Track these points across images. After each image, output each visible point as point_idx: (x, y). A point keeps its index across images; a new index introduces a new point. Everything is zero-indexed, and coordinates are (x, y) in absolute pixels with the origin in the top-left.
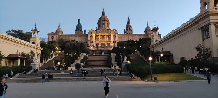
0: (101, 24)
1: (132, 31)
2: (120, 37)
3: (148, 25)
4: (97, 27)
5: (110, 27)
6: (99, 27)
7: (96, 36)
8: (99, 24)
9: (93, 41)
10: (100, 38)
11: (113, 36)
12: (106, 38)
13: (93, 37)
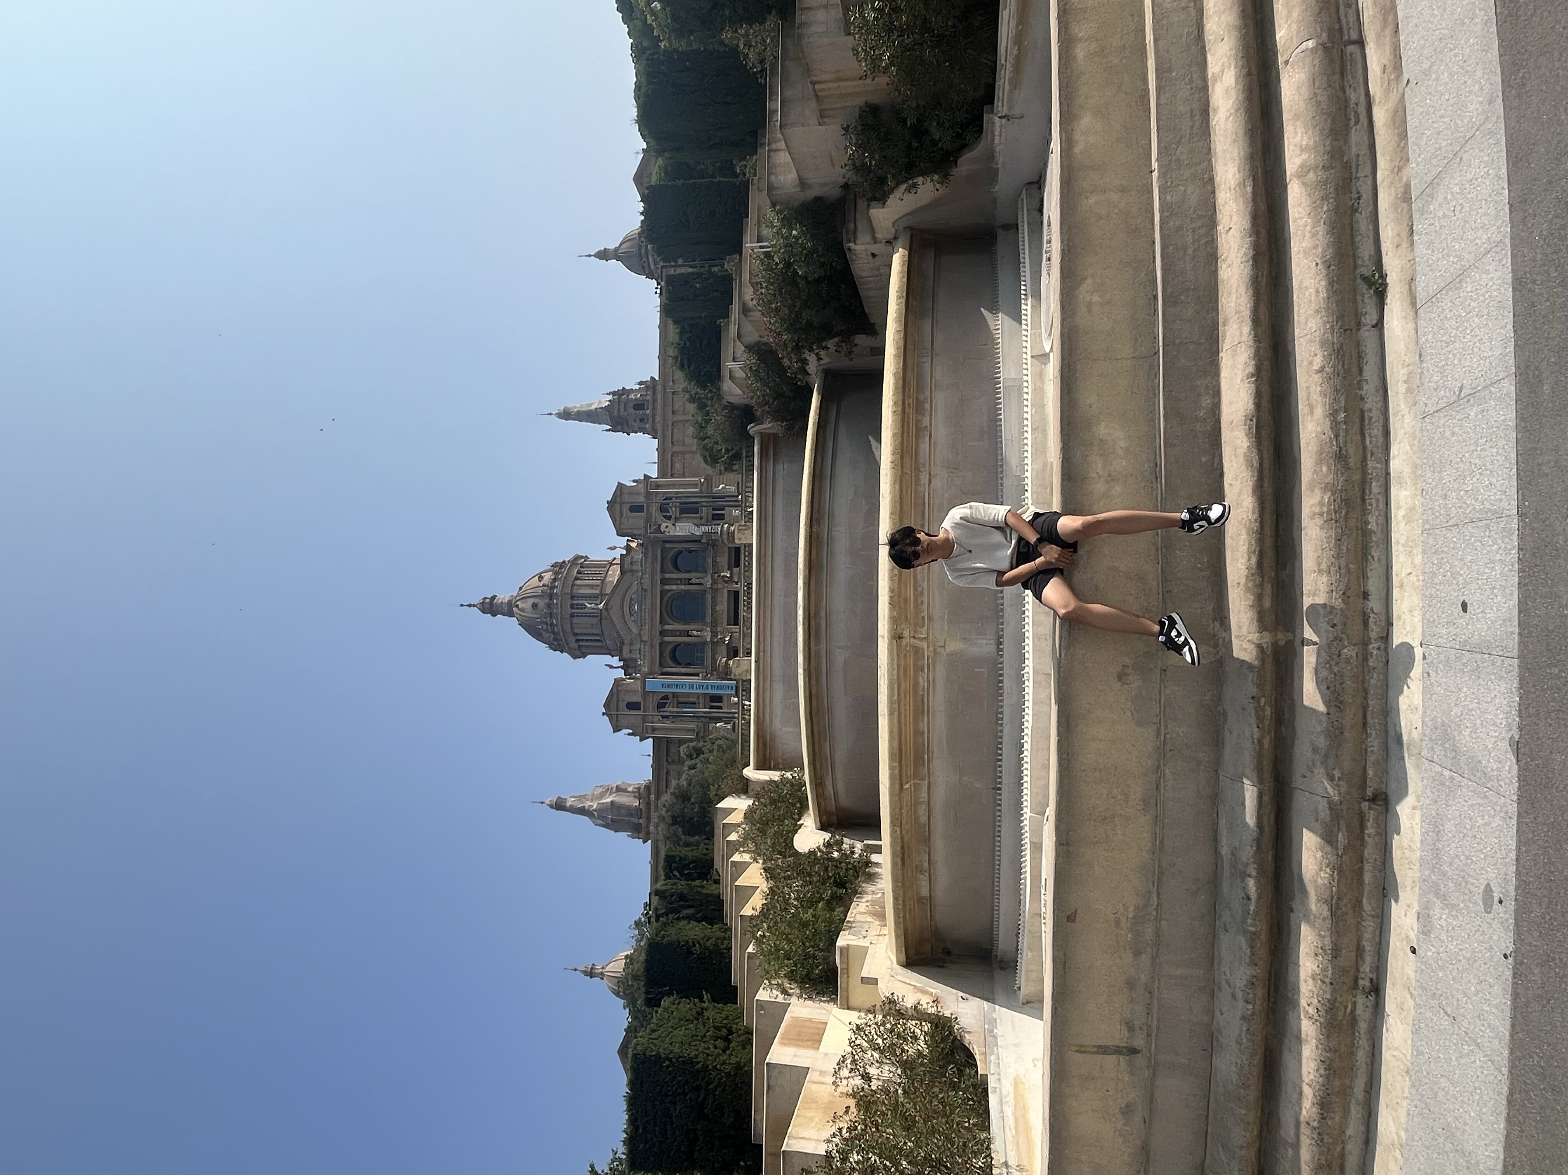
0: (583, 625)
1: (650, 386)
2: (677, 466)
3: (603, 255)
4: (607, 659)
5: (609, 556)
6: (599, 641)
7: (661, 665)
8: (578, 641)
9: (708, 699)
10: (680, 636)
11: (669, 518)
12: (681, 579)
13: (666, 697)
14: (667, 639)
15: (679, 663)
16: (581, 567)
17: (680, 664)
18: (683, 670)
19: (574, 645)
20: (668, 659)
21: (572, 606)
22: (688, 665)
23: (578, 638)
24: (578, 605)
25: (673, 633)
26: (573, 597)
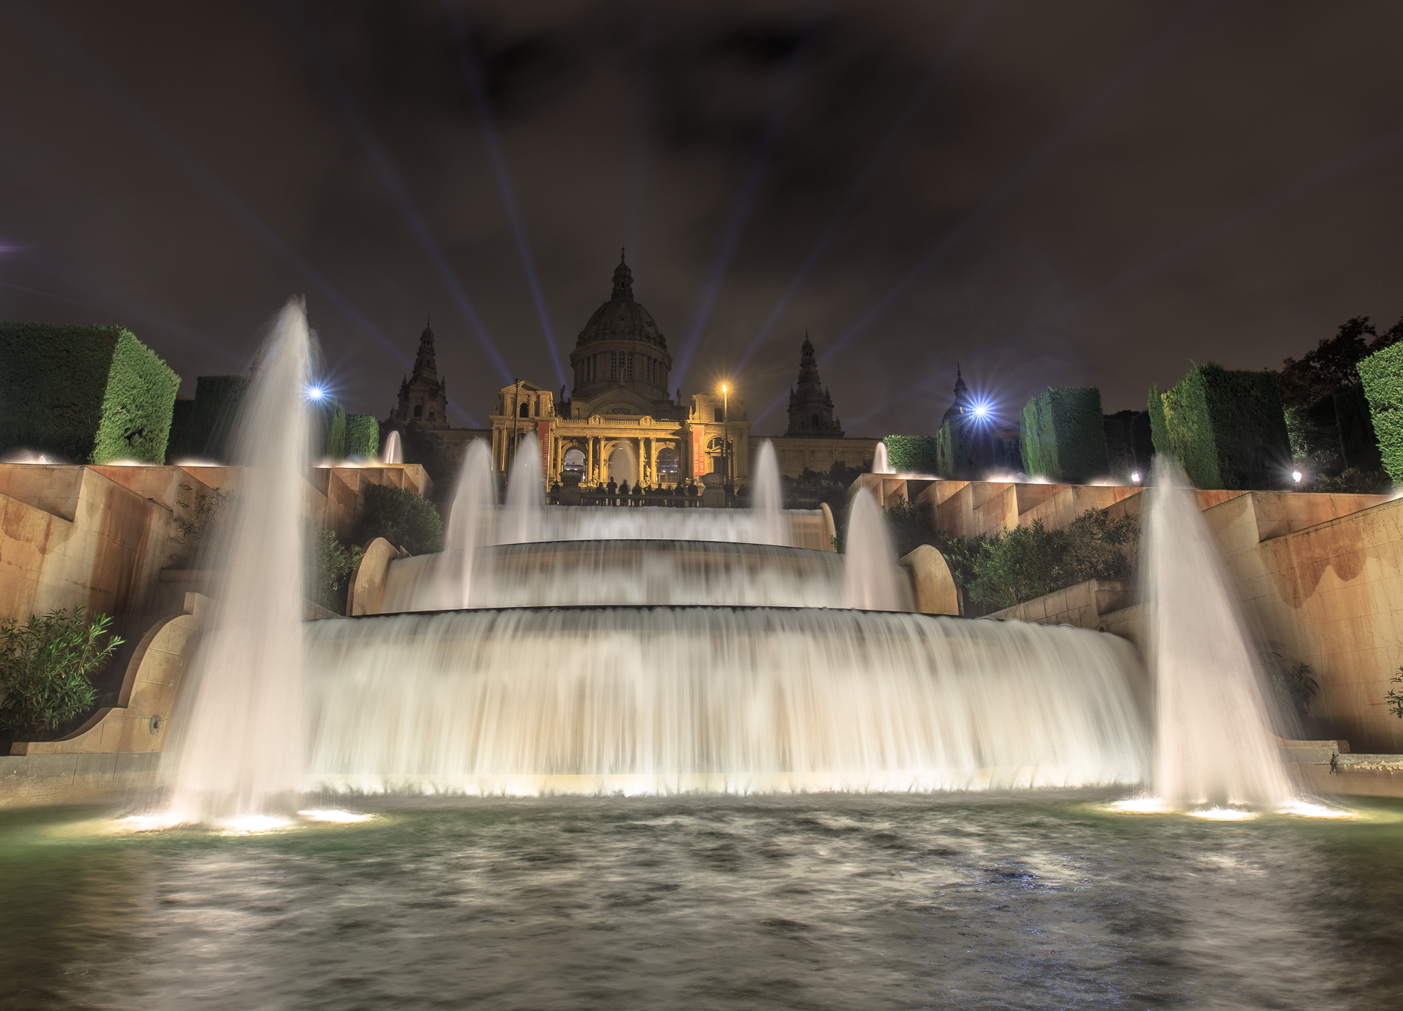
0: (604, 364)
6: (589, 379)
7: (564, 437)
8: (588, 359)
10: (594, 457)
12: (649, 458)
14: (591, 443)
16: (660, 363)
18: (559, 460)
19: (584, 356)
20: (570, 444)
21: (622, 354)
23: (592, 361)
24: (624, 359)
25: (597, 450)
26: (632, 354)
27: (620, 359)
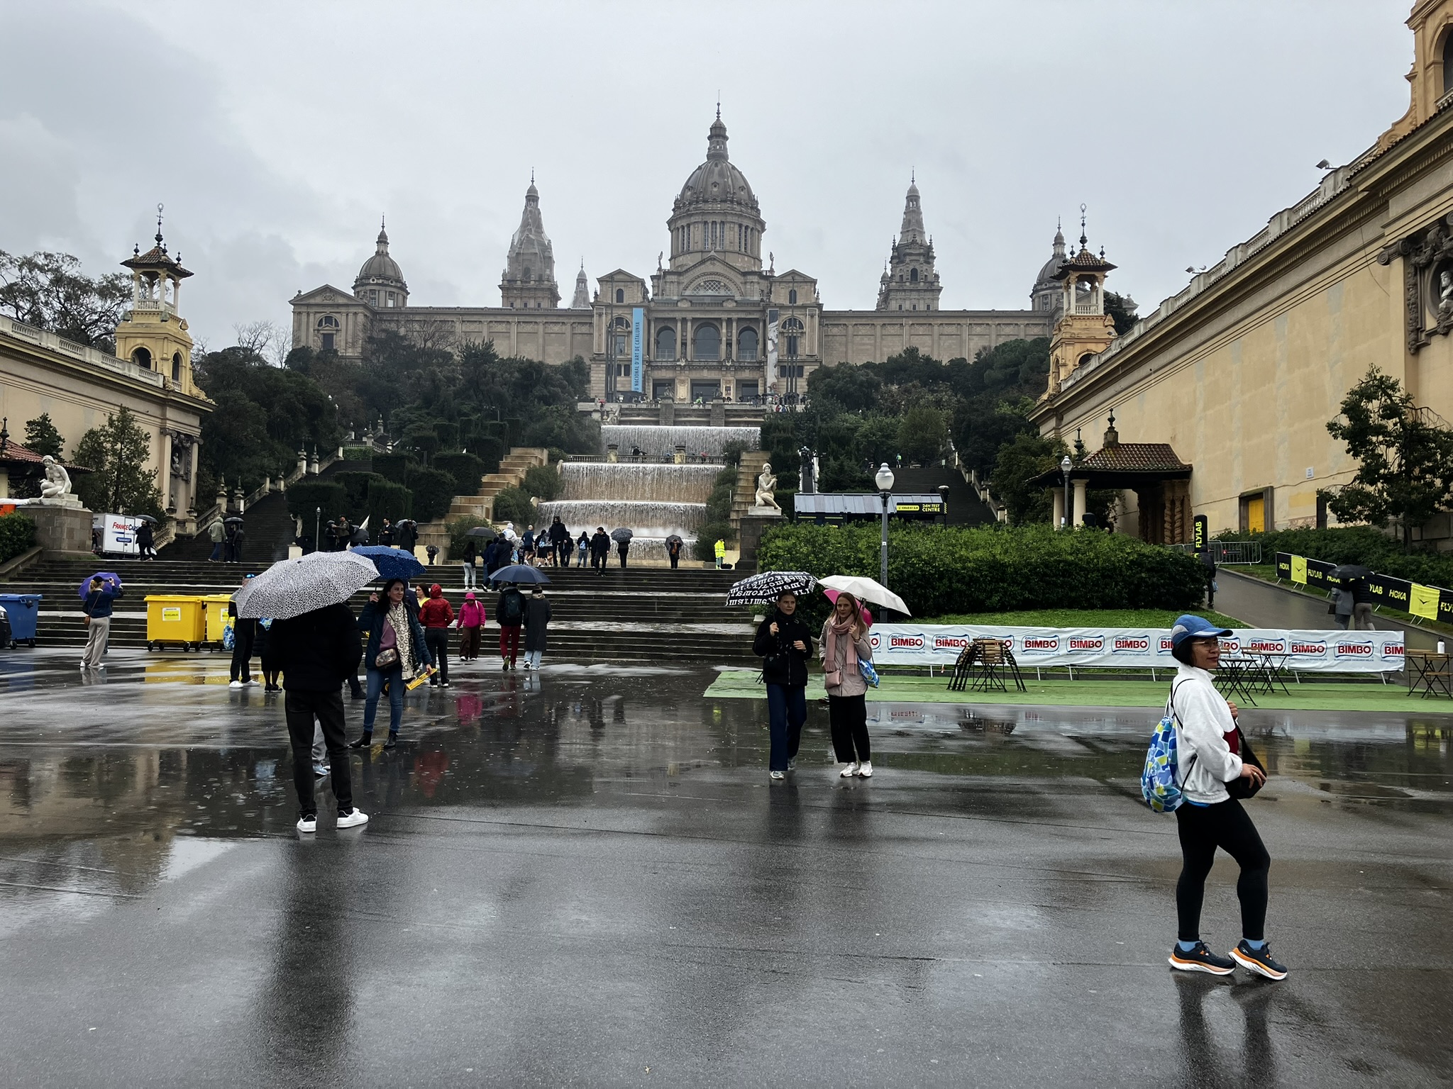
0: (697, 233)
2: (835, 330)
3: (1058, 241)
4: (667, 255)
5: (764, 255)
6: (683, 249)
7: (656, 318)
8: (683, 227)
9: (626, 363)
10: (682, 335)
11: (784, 327)
12: (731, 336)
13: (628, 325)
14: (679, 325)
15: (658, 334)
16: (752, 229)
17: (658, 336)
18: (652, 340)
19: (679, 224)
20: (663, 325)
21: (714, 223)
22: (657, 342)
23: (685, 228)
24: (716, 228)
25: (684, 330)
26: (723, 223)
27: (712, 228)
